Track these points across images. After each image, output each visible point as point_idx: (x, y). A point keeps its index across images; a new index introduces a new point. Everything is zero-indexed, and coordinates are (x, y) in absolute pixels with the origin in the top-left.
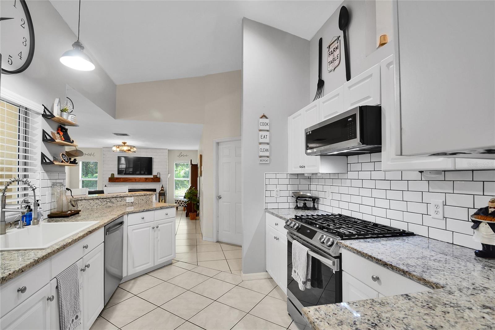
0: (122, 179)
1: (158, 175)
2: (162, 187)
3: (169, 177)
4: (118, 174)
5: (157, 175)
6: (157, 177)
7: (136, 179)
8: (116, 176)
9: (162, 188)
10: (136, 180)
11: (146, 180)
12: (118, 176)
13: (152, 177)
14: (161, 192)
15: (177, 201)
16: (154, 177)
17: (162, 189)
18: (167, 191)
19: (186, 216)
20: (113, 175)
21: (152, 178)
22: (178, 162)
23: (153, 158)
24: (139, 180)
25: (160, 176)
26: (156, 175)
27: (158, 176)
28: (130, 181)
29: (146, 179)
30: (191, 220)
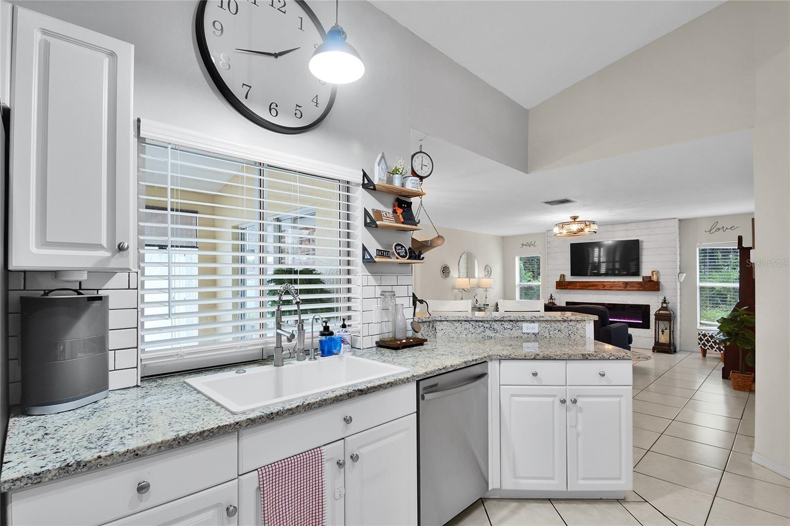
0: (578, 283)
1: (655, 276)
2: (665, 302)
3: (682, 281)
4: (571, 275)
5: (650, 275)
6: (652, 279)
7: (605, 284)
8: (569, 278)
9: (663, 303)
10: (604, 286)
11: (626, 287)
12: (572, 278)
13: (639, 279)
14: (661, 312)
15: (705, 335)
16: (643, 279)
17: (665, 305)
18: (676, 310)
19: (723, 378)
20: (563, 276)
21: (639, 283)
22: (709, 245)
23: (642, 242)
24: (611, 287)
25: (658, 278)
26: (650, 277)
27: (655, 278)
28: (594, 288)
29: (626, 284)
30: (735, 389)
